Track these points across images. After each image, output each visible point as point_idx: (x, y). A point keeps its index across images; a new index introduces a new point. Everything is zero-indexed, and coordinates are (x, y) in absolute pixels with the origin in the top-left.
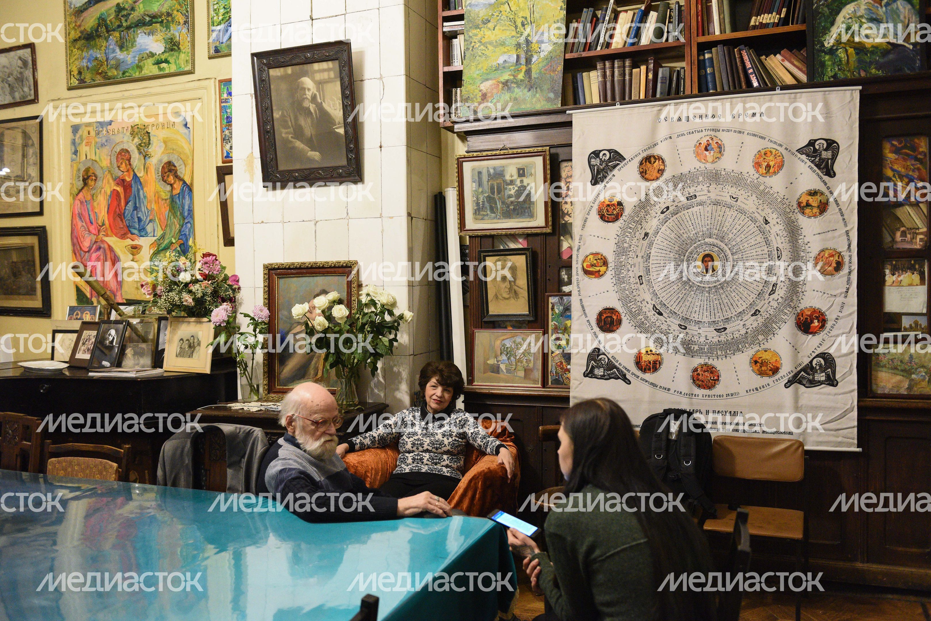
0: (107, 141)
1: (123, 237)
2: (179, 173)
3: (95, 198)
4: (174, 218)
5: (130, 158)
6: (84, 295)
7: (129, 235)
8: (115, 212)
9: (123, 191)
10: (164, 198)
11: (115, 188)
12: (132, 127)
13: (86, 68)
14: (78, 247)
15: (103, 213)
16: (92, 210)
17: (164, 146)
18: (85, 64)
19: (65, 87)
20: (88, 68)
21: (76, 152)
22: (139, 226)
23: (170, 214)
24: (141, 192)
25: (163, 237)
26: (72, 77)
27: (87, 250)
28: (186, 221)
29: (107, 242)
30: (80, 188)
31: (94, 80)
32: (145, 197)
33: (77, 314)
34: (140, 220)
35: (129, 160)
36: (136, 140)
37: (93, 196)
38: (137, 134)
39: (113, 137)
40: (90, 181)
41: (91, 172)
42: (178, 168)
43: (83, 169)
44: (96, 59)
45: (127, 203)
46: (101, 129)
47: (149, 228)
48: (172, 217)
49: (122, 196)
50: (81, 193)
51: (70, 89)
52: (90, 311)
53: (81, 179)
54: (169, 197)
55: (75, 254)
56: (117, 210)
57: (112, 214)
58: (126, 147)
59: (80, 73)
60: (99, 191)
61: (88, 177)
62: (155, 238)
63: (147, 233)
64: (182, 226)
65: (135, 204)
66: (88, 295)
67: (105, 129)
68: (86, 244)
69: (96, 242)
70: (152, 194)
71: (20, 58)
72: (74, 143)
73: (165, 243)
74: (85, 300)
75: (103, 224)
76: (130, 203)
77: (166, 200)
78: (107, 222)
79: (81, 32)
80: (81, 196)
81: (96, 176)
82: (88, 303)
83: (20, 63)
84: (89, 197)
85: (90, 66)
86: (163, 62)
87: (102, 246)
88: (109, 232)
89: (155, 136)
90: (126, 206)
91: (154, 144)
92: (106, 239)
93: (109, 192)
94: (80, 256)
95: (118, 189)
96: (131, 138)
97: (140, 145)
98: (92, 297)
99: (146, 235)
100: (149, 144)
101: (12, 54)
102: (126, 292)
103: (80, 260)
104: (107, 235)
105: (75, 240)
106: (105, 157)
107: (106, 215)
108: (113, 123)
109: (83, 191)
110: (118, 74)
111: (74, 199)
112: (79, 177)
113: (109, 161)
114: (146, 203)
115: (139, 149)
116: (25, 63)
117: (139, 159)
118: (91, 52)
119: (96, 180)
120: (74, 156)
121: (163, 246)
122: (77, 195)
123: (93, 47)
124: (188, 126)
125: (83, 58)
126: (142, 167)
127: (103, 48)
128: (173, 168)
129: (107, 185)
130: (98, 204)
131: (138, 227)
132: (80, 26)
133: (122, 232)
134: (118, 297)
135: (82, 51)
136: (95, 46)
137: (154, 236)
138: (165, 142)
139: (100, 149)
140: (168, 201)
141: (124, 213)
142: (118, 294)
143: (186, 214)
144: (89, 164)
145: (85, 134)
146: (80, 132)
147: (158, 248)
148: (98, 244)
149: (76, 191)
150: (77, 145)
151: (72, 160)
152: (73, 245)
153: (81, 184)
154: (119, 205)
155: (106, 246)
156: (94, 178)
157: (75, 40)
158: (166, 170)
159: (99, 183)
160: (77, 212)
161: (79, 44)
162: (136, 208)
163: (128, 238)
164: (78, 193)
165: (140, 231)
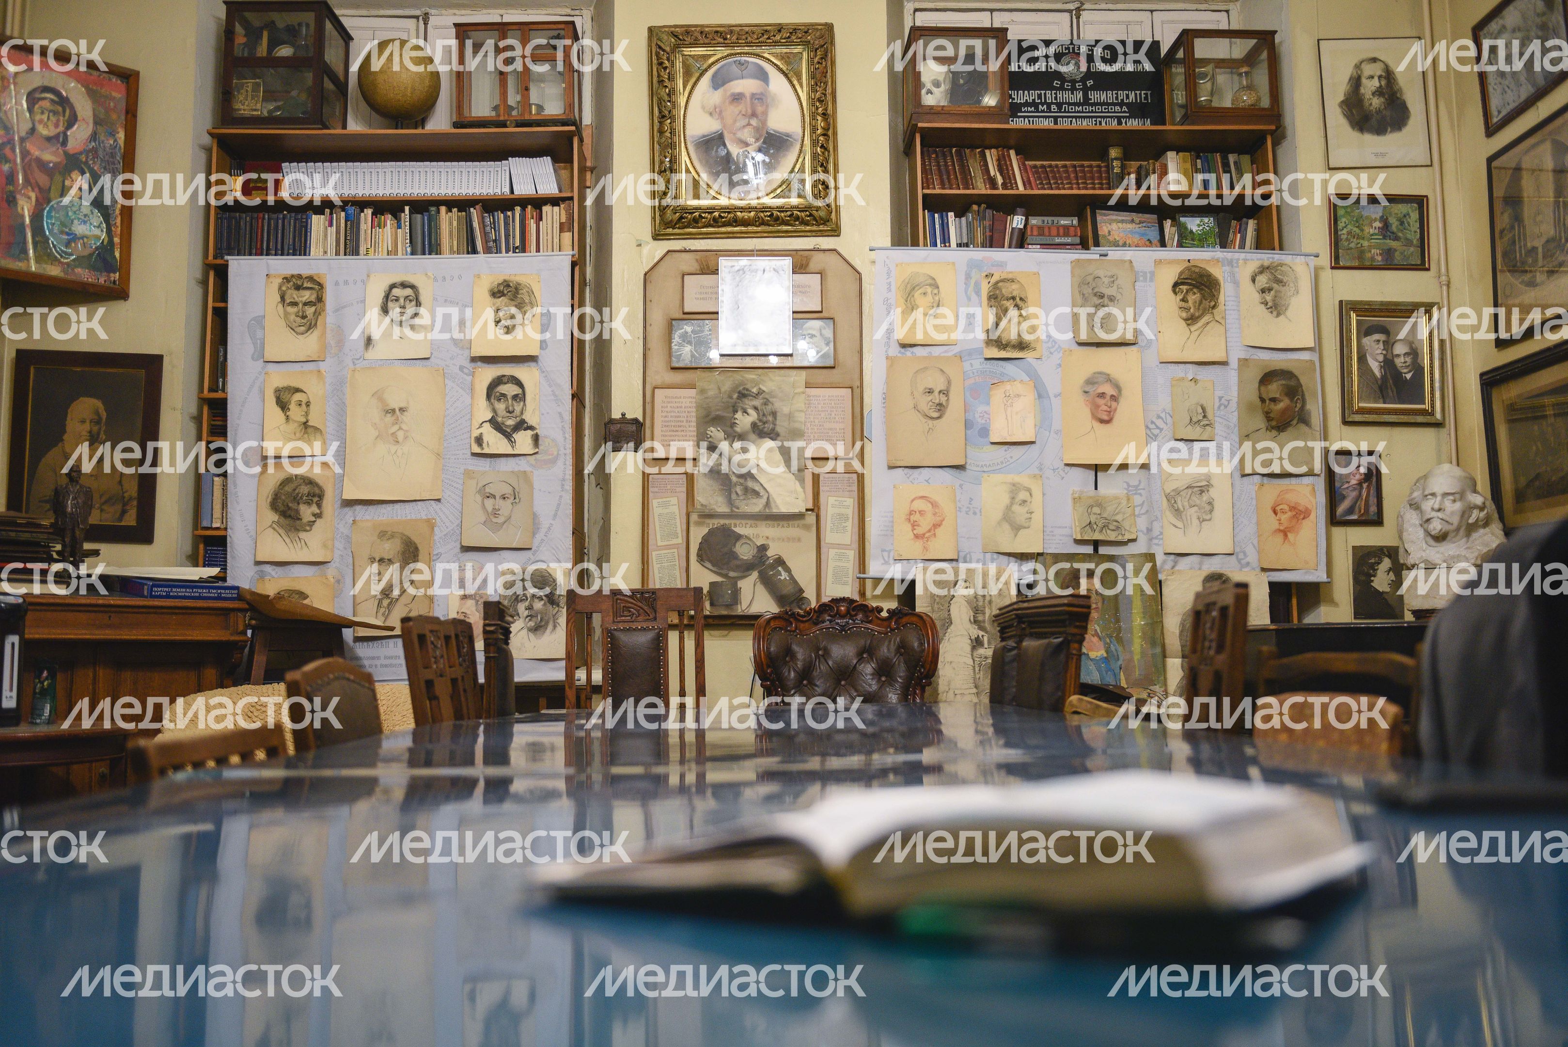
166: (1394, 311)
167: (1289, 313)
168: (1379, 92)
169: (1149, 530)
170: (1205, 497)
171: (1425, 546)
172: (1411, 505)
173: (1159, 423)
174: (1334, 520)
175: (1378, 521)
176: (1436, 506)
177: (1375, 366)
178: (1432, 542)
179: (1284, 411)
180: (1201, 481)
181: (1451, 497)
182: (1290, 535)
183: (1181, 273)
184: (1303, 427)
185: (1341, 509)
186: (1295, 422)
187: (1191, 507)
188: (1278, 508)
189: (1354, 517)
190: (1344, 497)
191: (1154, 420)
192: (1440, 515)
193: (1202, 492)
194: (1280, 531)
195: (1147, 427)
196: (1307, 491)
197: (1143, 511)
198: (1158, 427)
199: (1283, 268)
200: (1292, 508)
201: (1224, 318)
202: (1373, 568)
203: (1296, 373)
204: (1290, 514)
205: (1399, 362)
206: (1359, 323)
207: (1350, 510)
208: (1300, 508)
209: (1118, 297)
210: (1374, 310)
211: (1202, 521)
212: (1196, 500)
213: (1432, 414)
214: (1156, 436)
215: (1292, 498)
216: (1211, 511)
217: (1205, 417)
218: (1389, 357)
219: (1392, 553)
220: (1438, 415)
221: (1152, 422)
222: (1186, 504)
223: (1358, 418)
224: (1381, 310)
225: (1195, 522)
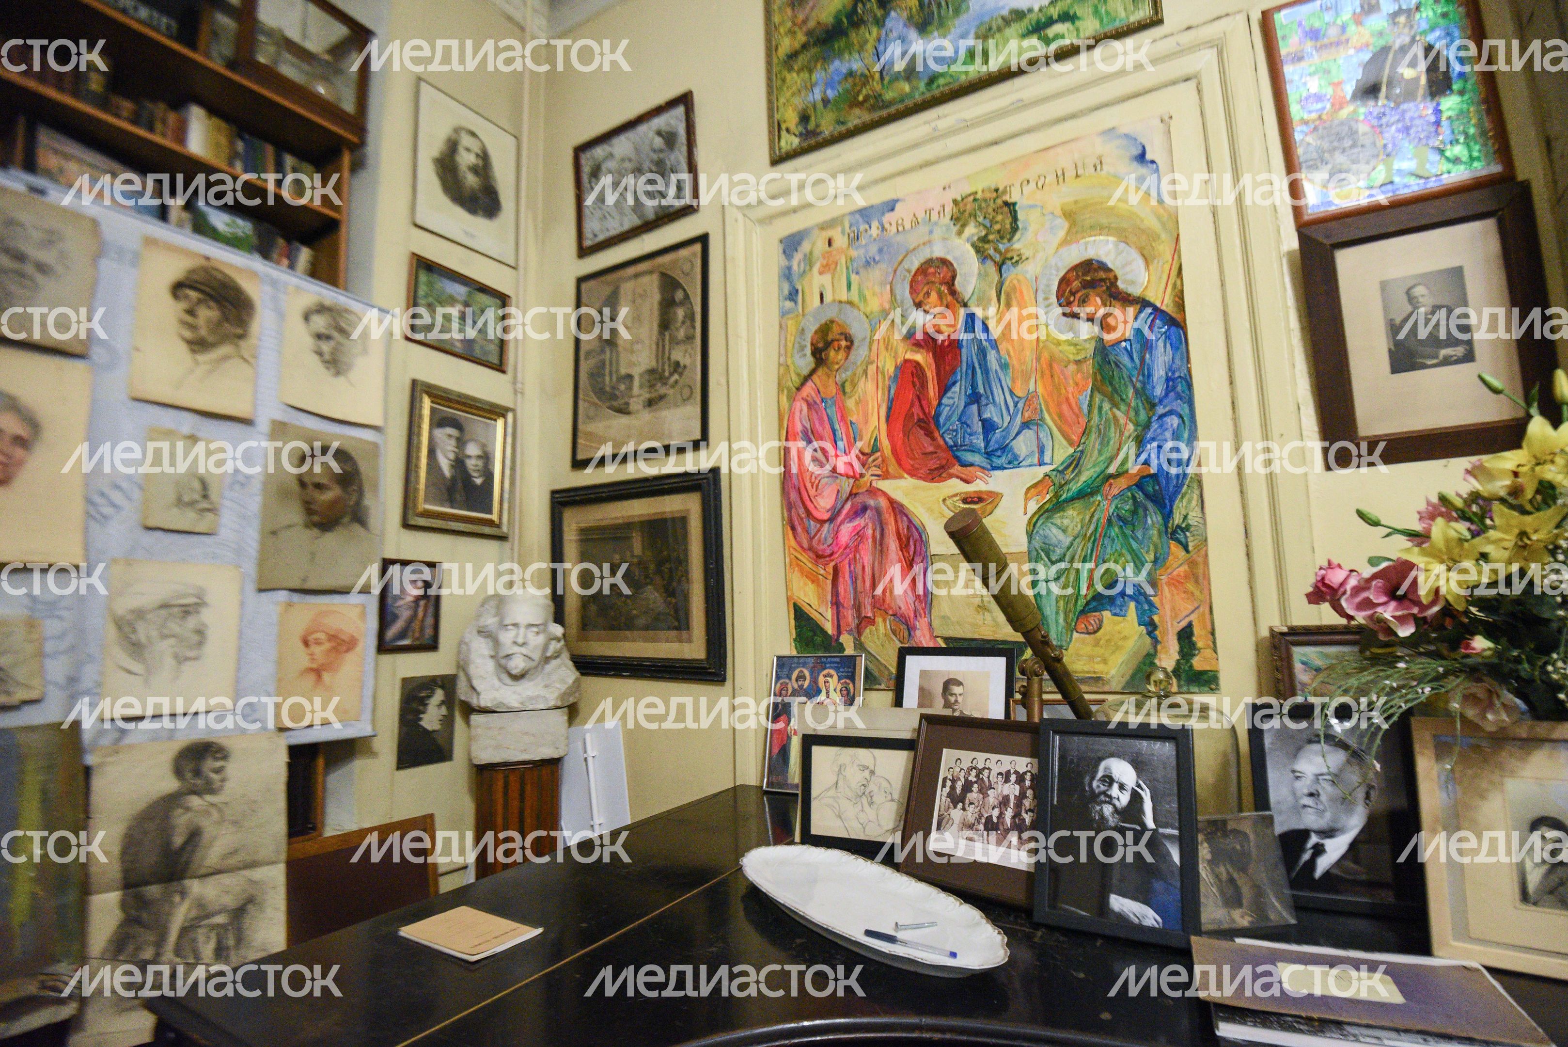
0: (880, 251)
1: (936, 474)
2: (1121, 285)
3: (848, 388)
4: (1115, 405)
5: (954, 277)
6: (817, 629)
7: (957, 469)
8: (909, 416)
9: (931, 361)
10: (1072, 357)
11: (909, 356)
12: (955, 202)
13: (820, 105)
14: (802, 511)
15: (874, 421)
16: (843, 419)
17: (1066, 225)
18: (818, 95)
19: (766, 160)
20: (826, 102)
21: (793, 295)
22: (987, 442)
23: (1098, 398)
24: (992, 356)
25: (1075, 463)
26: (784, 133)
27: (826, 516)
28: (1160, 410)
29: (885, 494)
30: (806, 372)
31: (843, 123)
32: (1004, 366)
33: (801, 677)
34: (988, 427)
35: (950, 283)
36: (972, 230)
37: (842, 388)
38: (973, 215)
39: (900, 238)
40: (832, 353)
41: (835, 329)
42: (1119, 273)
43: (812, 327)
44: (851, 74)
45: (944, 389)
46: (863, 227)
47: (1023, 445)
48: (1106, 406)
49: (930, 374)
50: (809, 384)
51: (777, 160)
52: (837, 669)
53: (808, 351)
54: (1091, 351)
55: (793, 528)
56: (916, 410)
57: (899, 424)
58: (938, 251)
59: (804, 118)
60: (860, 371)
61: (828, 344)
62: (1046, 469)
63: (1016, 457)
64: (1147, 426)
65: (974, 386)
66: (829, 628)
67: (875, 224)
68: (824, 503)
69: (852, 495)
70: (1029, 356)
71: (659, 133)
72: (787, 274)
73: (1084, 478)
74: (818, 639)
75: (875, 449)
76: (956, 388)
77: (1078, 362)
78: (886, 444)
79: (809, 33)
80: (808, 390)
81: (849, 339)
82: (827, 648)
83: (659, 142)
84: (833, 390)
85: (830, 94)
86: (1051, 22)
87: (872, 503)
88: (893, 467)
89: (1031, 207)
90: (940, 398)
91: (1032, 228)
92: (884, 485)
93: (890, 368)
94: (807, 532)
95: (919, 357)
96: (955, 229)
97: (984, 239)
98: (839, 633)
99: (1015, 462)
100: (1015, 229)
101: (642, 129)
102: (944, 618)
103: (805, 544)
104: (886, 476)
105: (794, 496)
106: (877, 289)
107: (884, 427)
108: (898, 206)
109: (815, 377)
110: (913, 89)
111: (792, 399)
112: (802, 348)
113: (887, 296)
114: (1007, 381)
115: (978, 250)
116: (670, 139)
117: (982, 276)
118: (837, 63)
119: (849, 348)
120: (789, 304)
121: (1075, 487)
122: (798, 389)
123: (840, 55)
124: (1149, 156)
125: (813, 86)
126: (993, 293)
127: (869, 47)
128: (1102, 275)
129: (883, 353)
130: (858, 402)
131: (982, 445)
132: (805, 22)
133: (933, 464)
134: (918, 633)
135: (810, 72)
136: (849, 47)
137: (1041, 464)
138: (1069, 215)
139: (862, 272)
140: (1089, 367)
141: (938, 415)
142: (921, 624)
143: (1159, 391)
144: (830, 314)
145: (821, 245)
146: (806, 247)
147: (1057, 495)
148: (857, 499)
149: (797, 381)
150: (795, 277)
151: (784, 314)
152: (788, 505)
153: (806, 362)
154: (921, 397)
155: (883, 503)
156: (844, 343)
157: (793, 56)
158: (1076, 284)
159: (860, 353)
160: (799, 428)
161: (802, 59)
162: (974, 398)
163: (951, 476)
164: (803, 384)
165: (989, 455)
166: (471, 406)
167: (354, 375)
168: (474, 169)
169: (73, 679)
170: (192, 622)
171: (497, 683)
172: (479, 632)
173: (117, 497)
174: (383, 647)
175: (432, 646)
176: (520, 640)
177: (445, 464)
178: (508, 680)
179: (335, 502)
180: (185, 596)
181: (535, 629)
182: (326, 676)
183: (192, 271)
184: (357, 528)
185: (391, 633)
186: (346, 520)
187: (164, 637)
188: (311, 638)
189: (406, 642)
190: (396, 617)
191: (106, 490)
192: (523, 650)
193: (187, 613)
194: (312, 670)
195: (89, 501)
196: (354, 613)
197: (63, 646)
198: (113, 505)
199: (351, 317)
200: (332, 637)
201: (255, 357)
202: (423, 702)
203: (354, 455)
204: (327, 646)
205: (471, 464)
206: (433, 410)
207: (402, 635)
208: (343, 637)
209: (59, 269)
210: (450, 400)
211: (181, 660)
212: (174, 627)
213: (499, 526)
214: (105, 517)
215: (332, 623)
216: (200, 644)
217: (205, 497)
218: (460, 456)
219: (447, 683)
220: (505, 528)
221: (103, 495)
222: (154, 634)
223: (422, 522)
224: (458, 402)
225: (169, 661)
